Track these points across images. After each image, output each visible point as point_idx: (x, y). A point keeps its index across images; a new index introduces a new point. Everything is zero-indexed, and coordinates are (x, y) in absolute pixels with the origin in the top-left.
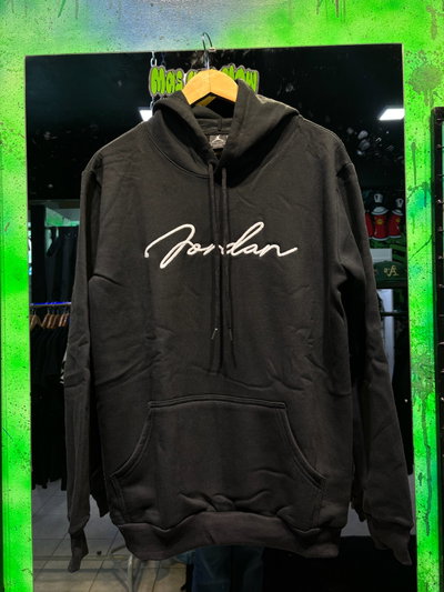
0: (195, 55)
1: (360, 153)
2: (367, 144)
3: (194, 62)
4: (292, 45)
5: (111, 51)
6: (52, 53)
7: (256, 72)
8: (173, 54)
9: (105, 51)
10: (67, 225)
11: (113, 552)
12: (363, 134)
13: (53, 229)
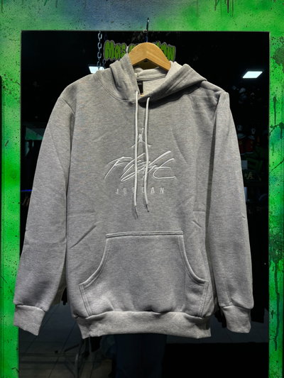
0: (134, 34)
1: (240, 102)
2: (245, 97)
3: (134, 39)
4: (198, 30)
5: (78, 29)
6: (39, 29)
7: (174, 47)
9: (75, 29)
10: (39, 139)
11: (66, 351)
12: (243, 90)
13: (30, 142)
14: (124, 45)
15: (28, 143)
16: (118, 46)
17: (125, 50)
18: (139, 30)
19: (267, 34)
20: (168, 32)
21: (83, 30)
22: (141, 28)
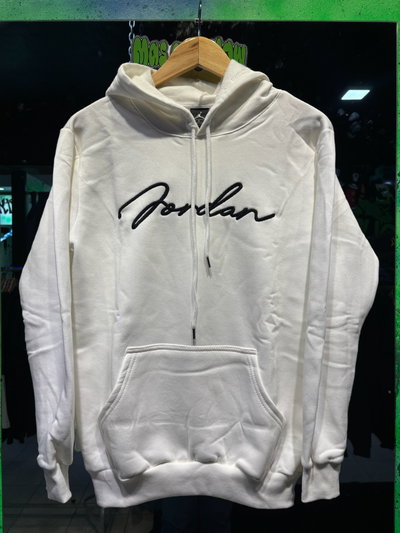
0: (180, 26)
1: (350, 136)
2: (358, 126)
3: (179, 33)
4: (283, 19)
5: (90, 19)
6: (28, 19)
7: (244, 45)
8: (157, 24)
9: (84, 19)
10: (45, 191)
11: (86, 500)
12: (354, 115)
13: (33, 194)
14: (164, 43)
15: (29, 197)
16: (154, 46)
17: (165, 51)
18: (188, 18)
19: (393, 25)
20: (235, 22)
21: (98, 19)
22: (191, 15)
